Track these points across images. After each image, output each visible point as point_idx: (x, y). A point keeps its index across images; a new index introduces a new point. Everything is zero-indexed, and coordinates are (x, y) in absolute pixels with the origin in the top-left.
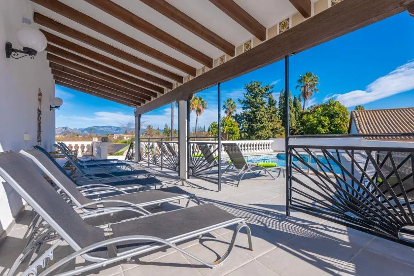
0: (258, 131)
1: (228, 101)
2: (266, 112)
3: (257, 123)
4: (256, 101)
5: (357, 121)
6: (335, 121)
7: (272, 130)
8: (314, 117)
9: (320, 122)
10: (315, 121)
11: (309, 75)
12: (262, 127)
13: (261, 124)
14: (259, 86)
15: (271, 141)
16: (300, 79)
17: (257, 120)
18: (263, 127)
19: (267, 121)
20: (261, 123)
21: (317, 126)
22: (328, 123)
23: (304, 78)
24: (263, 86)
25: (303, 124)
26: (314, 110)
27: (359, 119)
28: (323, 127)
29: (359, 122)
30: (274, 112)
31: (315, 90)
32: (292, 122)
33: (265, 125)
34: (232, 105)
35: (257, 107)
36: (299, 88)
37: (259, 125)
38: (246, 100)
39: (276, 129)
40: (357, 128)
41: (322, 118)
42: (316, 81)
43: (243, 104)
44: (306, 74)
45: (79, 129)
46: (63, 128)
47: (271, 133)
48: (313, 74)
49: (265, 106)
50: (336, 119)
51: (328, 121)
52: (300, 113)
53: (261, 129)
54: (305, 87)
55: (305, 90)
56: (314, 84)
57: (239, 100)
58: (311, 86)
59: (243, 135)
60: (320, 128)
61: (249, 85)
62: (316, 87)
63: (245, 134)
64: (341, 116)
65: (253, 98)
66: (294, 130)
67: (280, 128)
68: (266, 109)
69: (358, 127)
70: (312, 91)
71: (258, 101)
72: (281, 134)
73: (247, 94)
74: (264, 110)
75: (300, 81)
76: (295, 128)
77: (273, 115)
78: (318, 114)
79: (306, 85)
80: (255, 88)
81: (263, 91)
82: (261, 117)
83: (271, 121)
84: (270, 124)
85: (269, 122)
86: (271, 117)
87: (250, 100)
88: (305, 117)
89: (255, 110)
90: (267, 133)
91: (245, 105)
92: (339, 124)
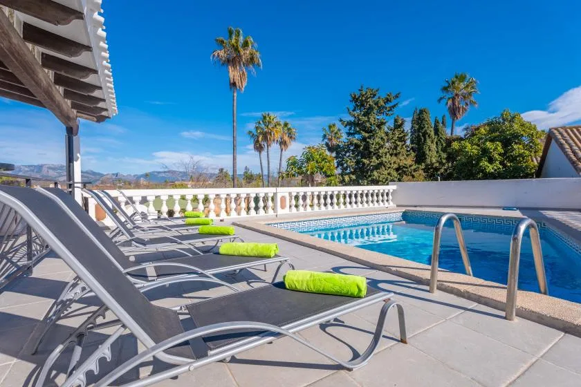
0: (372, 171)
1: (330, 127)
2: (385, 138)
3: (370, 158)
4: (369, 121)
5: (567, 146)
6: (513, 150)
7: (397, 170)
8: (472, 144)
9: (485, 152)
10: (475, 152)
11: (462, 78)
12: (378, 164)
13: (377, 159)
14: (374, 95)
15: (391, 187)
16: (447, 85)
17: (371, 152)
18: (381, 164)
19: (388, 154)
20: (378, 157)
21: (479, 159)
22: (500, 154)
23: (453, 83)
24: (382, 95)
25: (451, 157)
26: (472, 134)
27: (571, 142)
28: (491, 160)
29: (571, 147)
30: (400, 139)
31: (472, 103)
32: (433, 154)
33: (384, 159)
34: (336, 133)
35: (371, 132)
36: (444, 101)
37: (375, 161)
38: (352, 119)
39: (404, 167)
40: (570, 159)
41: (488, 144)
42: (473, 88)
43: (348, 127)
44: (457, 77)
45: (134, 176)
46: (113, 174)
47: (395, 174)
48: (468, 76)
49: (385, 128)
50: (515, 147)
51: (500, 149)
52: (447, 139)
53: (377, 167)
54: (453, 99)
55: (454, 104)
56: (470, 94)
57: (341, 121)
58: (464, 97)
59: (347, 178)
60: (484, 163)
61: (358, 94)
62: (472, 98)
63: (352, 176)
64: (526, 140)
65: (364, 115)
66: (437, 169)
67: (411, 166)
68: (387, 134)
69: (572, 156)
70: (467, 104)
71: (372, 120)
72: (413, 176)
73: (354, 110)
74: (383, 135)
75: (445, 89)
76: (437, 165)
77: (399, 143)
78: (480, 139)
79: (457, 95)
80: (367, 98)
81: (382, 103)
82: (377, 147)
83: (396, 155)
84: (394, 158)
85: (391, 155)
86: (396, 148)
87: (359, 120)
88: (455, 145)
89: (367, 135)
90: (389, 174)
91: (350, 129)
92: (521, 155)
